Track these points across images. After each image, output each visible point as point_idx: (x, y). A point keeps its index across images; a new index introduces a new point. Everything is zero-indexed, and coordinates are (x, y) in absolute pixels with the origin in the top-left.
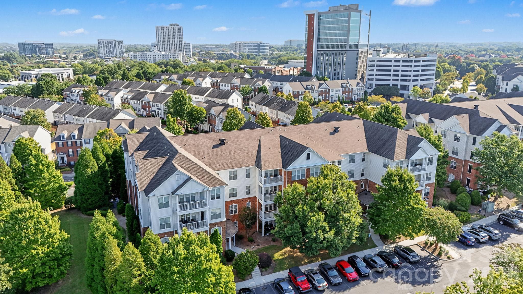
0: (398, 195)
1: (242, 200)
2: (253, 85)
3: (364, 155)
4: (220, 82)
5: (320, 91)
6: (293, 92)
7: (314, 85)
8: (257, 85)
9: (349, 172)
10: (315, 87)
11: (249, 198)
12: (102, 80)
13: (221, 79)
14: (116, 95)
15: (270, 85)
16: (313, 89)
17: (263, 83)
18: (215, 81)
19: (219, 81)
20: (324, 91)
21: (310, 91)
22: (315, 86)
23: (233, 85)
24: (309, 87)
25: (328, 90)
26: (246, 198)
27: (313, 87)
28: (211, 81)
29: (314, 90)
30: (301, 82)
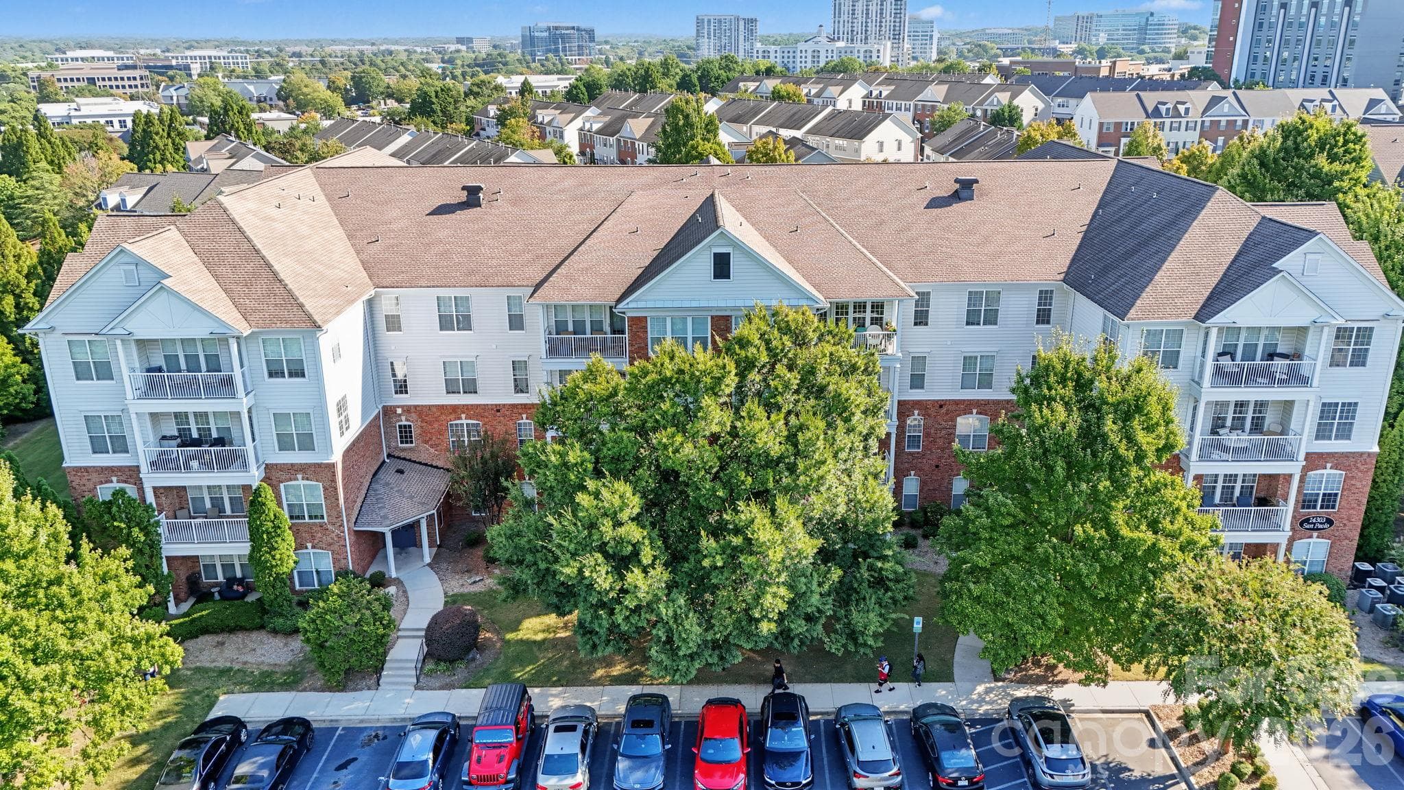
0: (1050, 469)
1: (498, 409)
2: (981, 103)
3: (1045, 297)
4: (888, 97)
5: (1207, 124)
6: (1101, 125)
7: (1184, 103)
8: (991, 104)
9: (969, 361)
10: (1187, 110)
11: (525, 407)
12: (584, 89)
13: (893, 87)
14: (571, 121)
15: (1041, 106)
16: (1180, 116)
17: (1013, 97)
18: (875, 93)
19: (884, 94)
20: (1223, 124)
21: (1168, 121)
22: (1187, 105)
23: (923, 106)
24: (1163, 109)
25: (1239, 123)
26: (514, 406)
27: (1181, 108)
28: (865, 92)
29: (1184, 121)
30: (1141, 94)
